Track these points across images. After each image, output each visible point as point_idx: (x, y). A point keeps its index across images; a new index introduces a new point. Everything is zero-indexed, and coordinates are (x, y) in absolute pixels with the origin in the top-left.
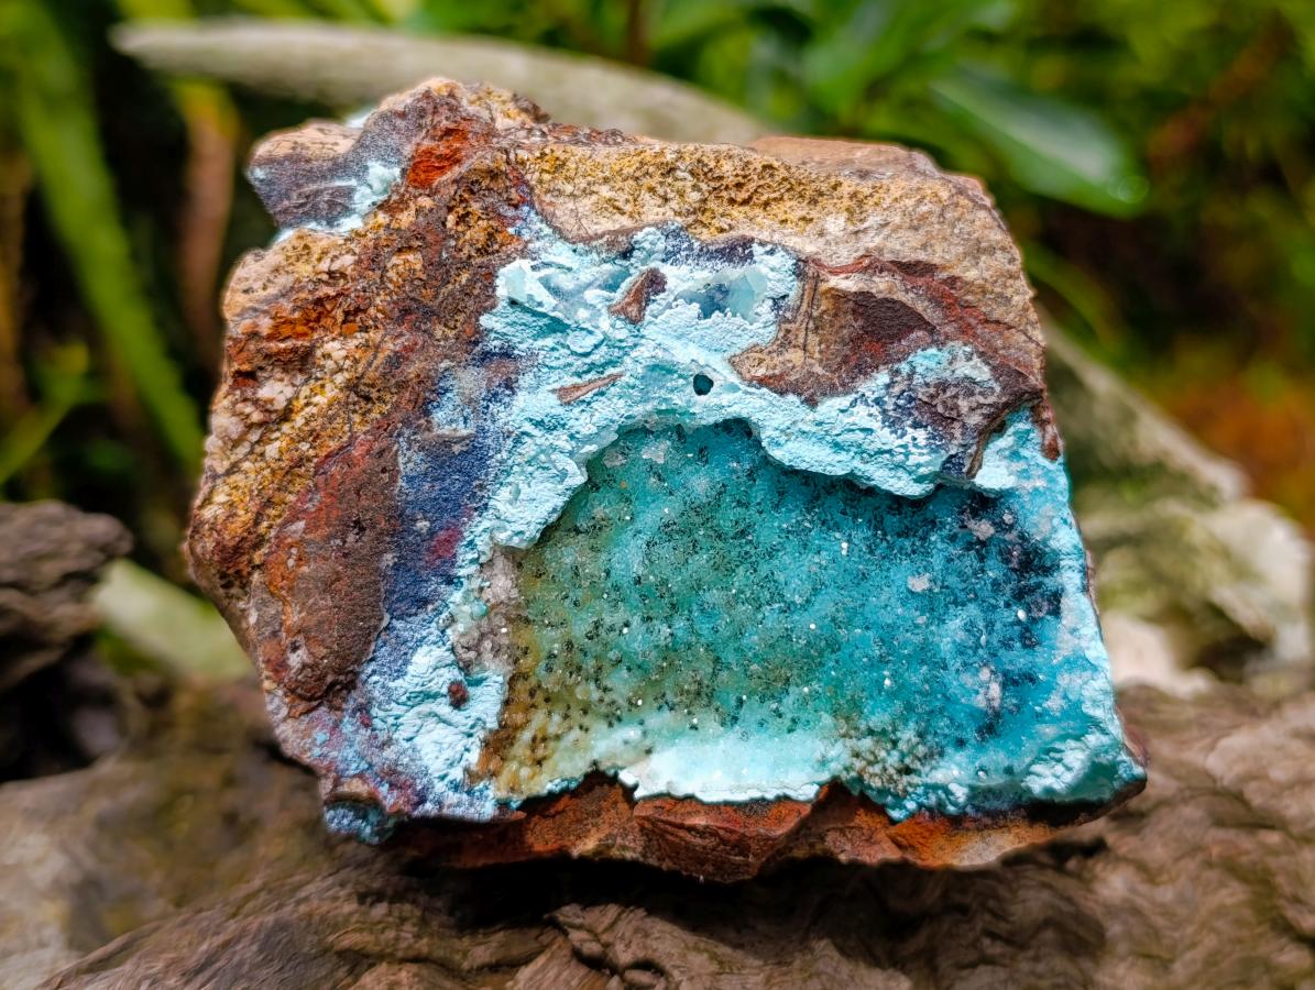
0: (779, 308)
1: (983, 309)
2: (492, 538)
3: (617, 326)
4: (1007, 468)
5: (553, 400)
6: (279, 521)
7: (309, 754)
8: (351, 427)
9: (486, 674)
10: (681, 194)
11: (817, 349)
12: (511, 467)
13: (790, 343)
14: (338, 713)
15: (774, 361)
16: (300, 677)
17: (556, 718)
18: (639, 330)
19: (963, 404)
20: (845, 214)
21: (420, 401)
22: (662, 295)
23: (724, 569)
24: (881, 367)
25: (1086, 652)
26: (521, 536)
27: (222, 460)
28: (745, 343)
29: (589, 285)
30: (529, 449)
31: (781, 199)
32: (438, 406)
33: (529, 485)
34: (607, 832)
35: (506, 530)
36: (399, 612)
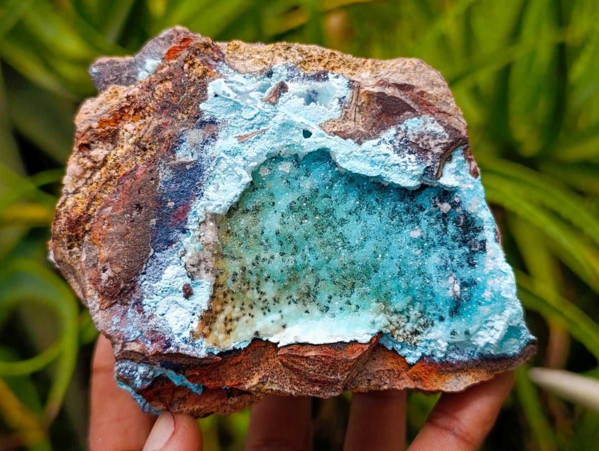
0: (342, 103)
1: (437, 107)
2: (205, 210)
3: (266, 107)
4: (455, 178)
5: (236, 141)
6: (99, 207)
7: (109, 330)
8: (136, 162)
9: (202, 280)
10: (294, 56)
11: (361, 120)
12: (215, 175)
13: (348, 118)
14: (126, 307)
15: (341, 126)
16: (107, 285)
17: (237, 309)
18: (276, 108)
19: (432, 143)
20: (370, 71)
21: (170, 147)
22: (286, 93)
23: (320, 229)
24: (392, 127)
25: (501, 267)
26: (220, 207)
27: (71, 187)
28: (326, 118)
29: (252, 91)
30: (223, 165)
31: (340, 67)
32: (179, 149)
33: (223, 183)
34: (263, 374)
35: (212, 205)
36: (158, 248)
